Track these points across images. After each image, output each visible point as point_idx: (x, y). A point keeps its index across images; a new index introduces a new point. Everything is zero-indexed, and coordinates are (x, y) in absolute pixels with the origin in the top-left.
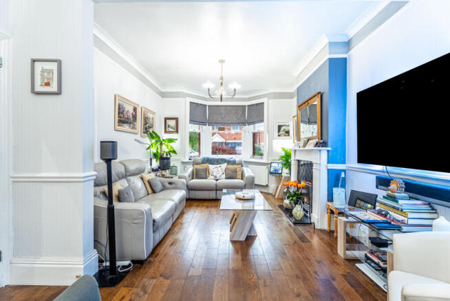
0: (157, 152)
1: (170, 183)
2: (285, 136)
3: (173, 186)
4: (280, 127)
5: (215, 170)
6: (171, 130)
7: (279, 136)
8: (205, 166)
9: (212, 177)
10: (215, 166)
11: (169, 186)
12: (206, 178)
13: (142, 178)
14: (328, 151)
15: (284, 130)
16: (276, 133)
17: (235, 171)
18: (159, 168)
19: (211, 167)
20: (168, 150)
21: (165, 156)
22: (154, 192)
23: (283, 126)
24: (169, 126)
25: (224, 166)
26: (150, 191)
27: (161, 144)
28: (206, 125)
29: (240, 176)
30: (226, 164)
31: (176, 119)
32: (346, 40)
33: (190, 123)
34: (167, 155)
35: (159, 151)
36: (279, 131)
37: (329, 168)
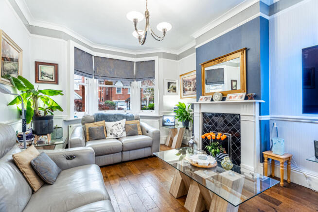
0: (29, 108)
1: (70, 158)
2: (173, 92)
3: (74, 160)
4: (169, 84)
5: (115, 127)
6: (46, 79)
7: (168, 91)
8: (100, 123)
9: (112, 136)
10: (113, 123)
11: (69, 162)
12: (104, 138)
13: (14, 162)
14: (260, 103)
15: (172, 86)
16: (166, 90)
17: (135, 127)
18: (34, 132)
19: (109, 125)
20: (47, 106)
21: (42, 114)
22: (45, 183)
23: (172, 83)
24: (43, 74)
25: (123, 122)
26: (36, 183)
27: (35, 97)
28: (92, 78)
29: (140, 132)
30: (125, 120)
31: (56, 66)
32: (269, 4)
33: (75, 73)
34: (46, 112)
35: (32, 107)
36: (168, 87)
37: (262, 119)
